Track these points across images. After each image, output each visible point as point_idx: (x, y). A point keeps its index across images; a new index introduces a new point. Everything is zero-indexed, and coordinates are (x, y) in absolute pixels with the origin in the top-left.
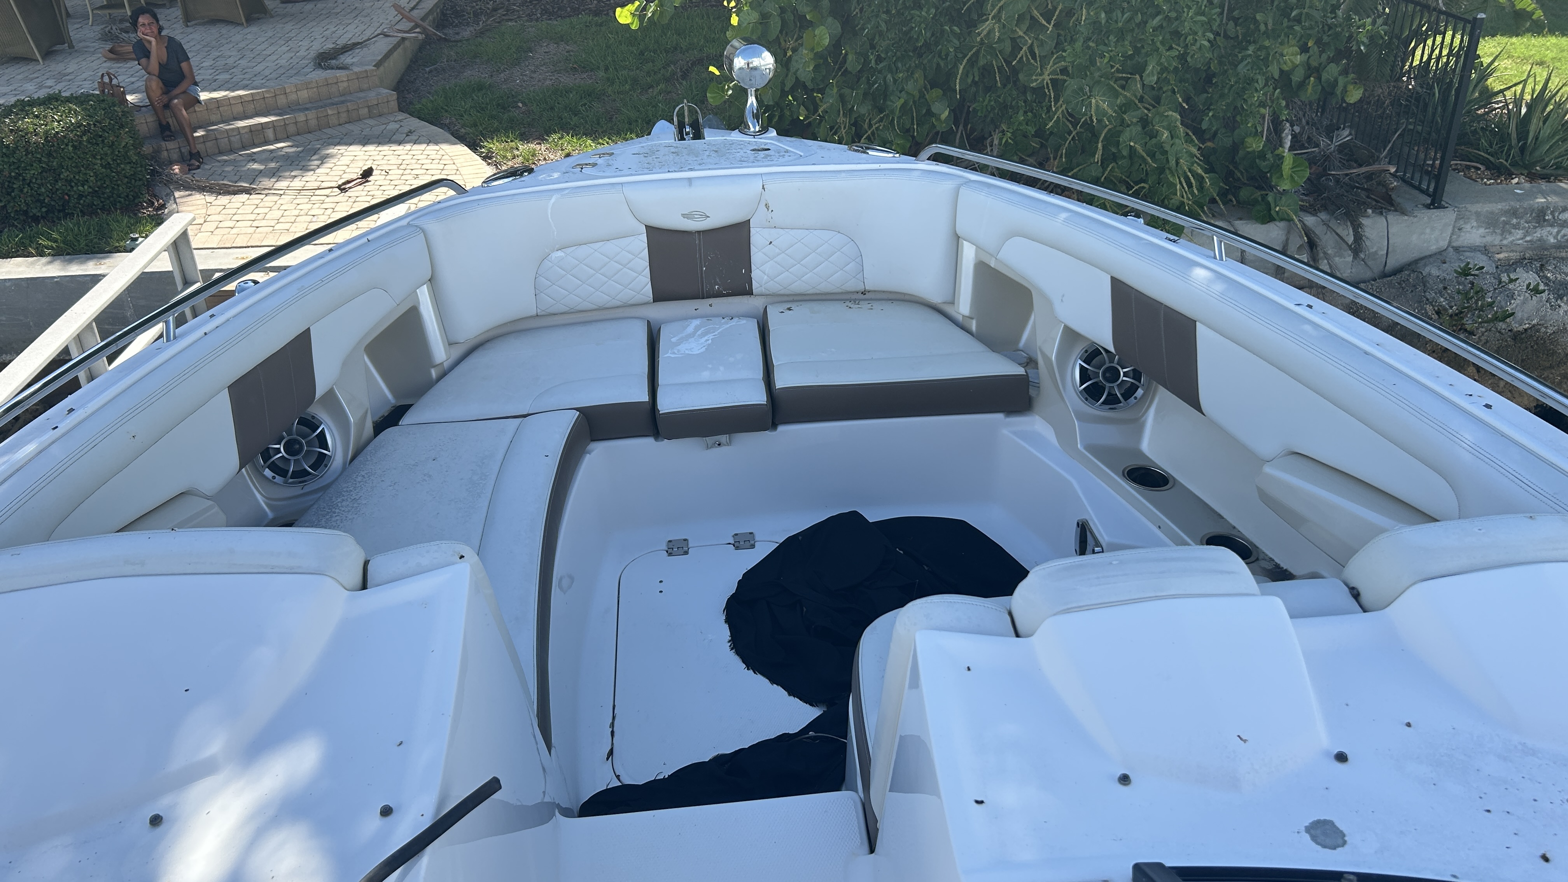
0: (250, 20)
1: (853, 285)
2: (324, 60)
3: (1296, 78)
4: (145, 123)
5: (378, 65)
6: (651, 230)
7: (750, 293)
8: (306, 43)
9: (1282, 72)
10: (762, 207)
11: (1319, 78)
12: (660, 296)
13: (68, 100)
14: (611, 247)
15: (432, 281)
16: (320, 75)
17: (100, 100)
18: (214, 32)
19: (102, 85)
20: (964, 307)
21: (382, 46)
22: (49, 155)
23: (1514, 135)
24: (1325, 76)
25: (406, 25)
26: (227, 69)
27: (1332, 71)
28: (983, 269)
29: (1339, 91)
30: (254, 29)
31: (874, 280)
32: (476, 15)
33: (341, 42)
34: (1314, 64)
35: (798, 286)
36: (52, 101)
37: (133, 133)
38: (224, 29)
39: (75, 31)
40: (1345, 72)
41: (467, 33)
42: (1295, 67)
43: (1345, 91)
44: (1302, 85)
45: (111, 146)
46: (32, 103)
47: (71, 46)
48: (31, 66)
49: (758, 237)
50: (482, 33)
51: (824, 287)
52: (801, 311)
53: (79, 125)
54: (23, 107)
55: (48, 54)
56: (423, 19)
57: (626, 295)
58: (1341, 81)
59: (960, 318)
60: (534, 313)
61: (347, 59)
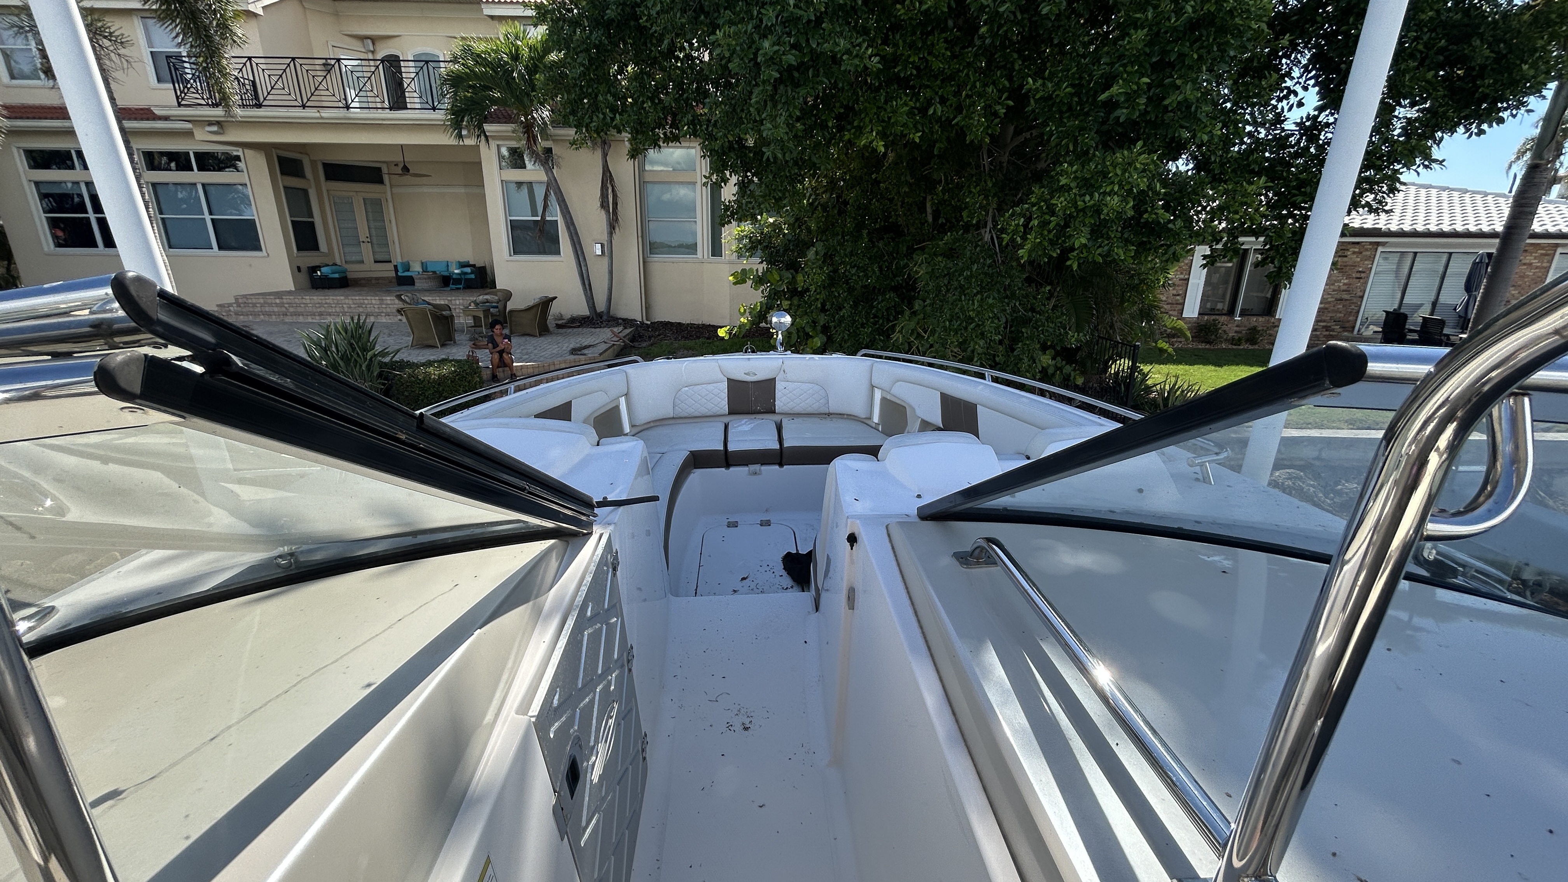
0: (541, 335)
1: (824, 410)
2: (574, 351)
3: (1051, 371)
4: (486, 374)
5: (601, 354)
6: (730, 381)
7: (773, 412)
8: (566, 345)
9: (1043, 367)
10: (782, 372)
11: (1062, 372)
12: (731, 413)
13: (452, 361)
14: (710, 387)
15: (626, 395)
16: (572, 357)
17: (467, 361)
18: (523, 339)
19: (468, 356)
20: (876, 419)
21: (604, 347)
22: (439, 384)
23: (1161, 405)
24: (1064, 371)
25: (616, 339)
26: (527, 354)
27: (1068, 369)
28: (883, 400)
29: (1072, 378)
30: (542, 338)
31: (834, 408)
32: (650, 337)
33: (584, 345)
34: (1059, 365)
35: (798, 409)
36: (443, 361)
37: (480, 377)
38: (528, 338)
39: (457, 337)
40: (1074, 370)
41: (644, 344)
42: (1049, 365)
43: (1075, 378)
44: (1053, 375)
45: (469, 382)
46: (434, 362)
47: (455, 342)
48: (435, 350)
49: (779, 386)
50: (652, 345)
51: (810, 410)
52: (797, 420)
53: (455, 371)
54: (429, 363)
55: (443, 345)
56: (624, 337)
57: (716, 410)
58: (1073, 374)
59: (874, 425)
60: (672, 416)
61: (585, 351)
